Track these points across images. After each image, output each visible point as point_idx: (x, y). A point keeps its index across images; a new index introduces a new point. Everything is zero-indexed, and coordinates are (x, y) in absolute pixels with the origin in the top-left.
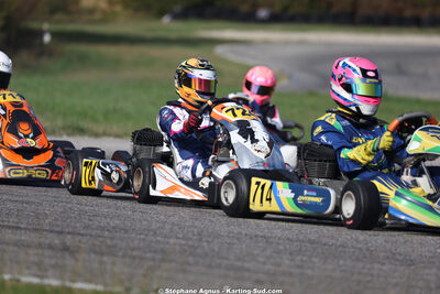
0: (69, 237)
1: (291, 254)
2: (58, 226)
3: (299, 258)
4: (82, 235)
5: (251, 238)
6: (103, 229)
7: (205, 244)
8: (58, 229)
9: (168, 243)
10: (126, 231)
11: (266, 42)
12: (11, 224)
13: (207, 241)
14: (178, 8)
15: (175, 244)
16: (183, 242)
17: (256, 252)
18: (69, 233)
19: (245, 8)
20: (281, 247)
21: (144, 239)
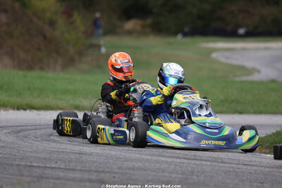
0: (107, 174)
1: (251, 182)
2: (100, 168)
3: (255, 184)
4: (116, 173)
5: (226, 173)
6: (130, 169)
7: (195, 177)
8: (101, 170)
9: (171, 177)
10: (145, 170)
11: (244, 49)
12: (71, 168)
13: (197, 176)
14: (187, 29)
15: (176, 178)
16: (181, 176)
17: (228, 181)
18: (108, 172)
19: (229, 28)
20: (245, 178)
21: (156, 175)
